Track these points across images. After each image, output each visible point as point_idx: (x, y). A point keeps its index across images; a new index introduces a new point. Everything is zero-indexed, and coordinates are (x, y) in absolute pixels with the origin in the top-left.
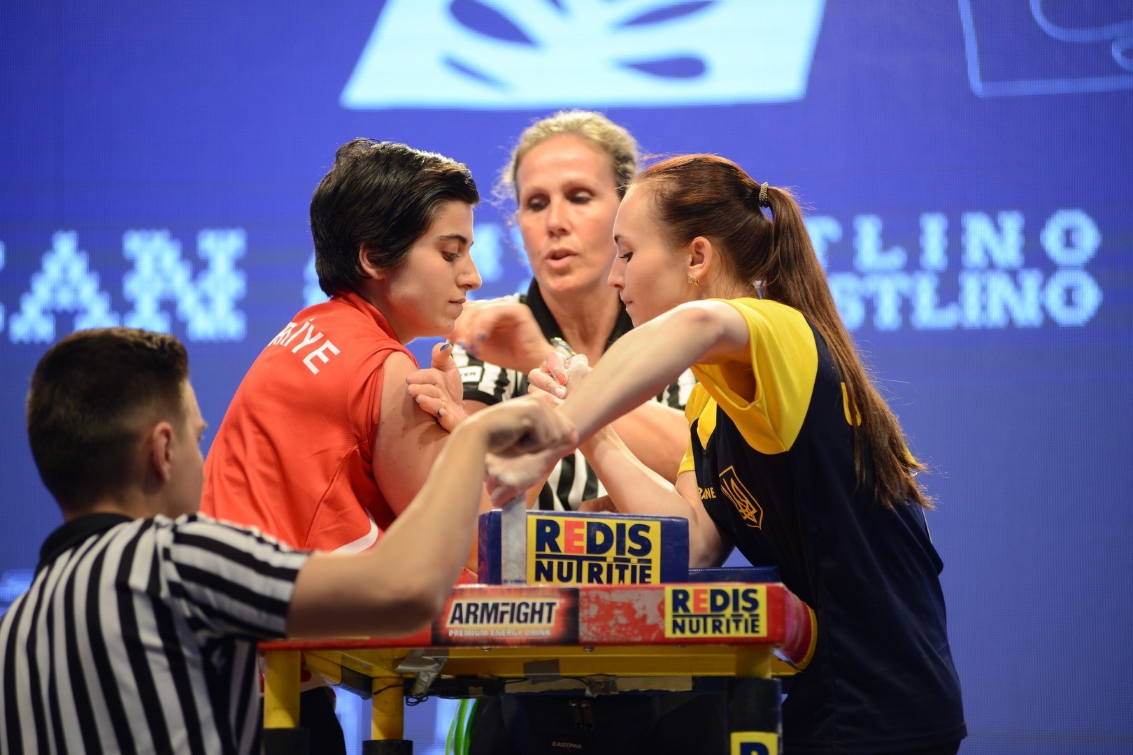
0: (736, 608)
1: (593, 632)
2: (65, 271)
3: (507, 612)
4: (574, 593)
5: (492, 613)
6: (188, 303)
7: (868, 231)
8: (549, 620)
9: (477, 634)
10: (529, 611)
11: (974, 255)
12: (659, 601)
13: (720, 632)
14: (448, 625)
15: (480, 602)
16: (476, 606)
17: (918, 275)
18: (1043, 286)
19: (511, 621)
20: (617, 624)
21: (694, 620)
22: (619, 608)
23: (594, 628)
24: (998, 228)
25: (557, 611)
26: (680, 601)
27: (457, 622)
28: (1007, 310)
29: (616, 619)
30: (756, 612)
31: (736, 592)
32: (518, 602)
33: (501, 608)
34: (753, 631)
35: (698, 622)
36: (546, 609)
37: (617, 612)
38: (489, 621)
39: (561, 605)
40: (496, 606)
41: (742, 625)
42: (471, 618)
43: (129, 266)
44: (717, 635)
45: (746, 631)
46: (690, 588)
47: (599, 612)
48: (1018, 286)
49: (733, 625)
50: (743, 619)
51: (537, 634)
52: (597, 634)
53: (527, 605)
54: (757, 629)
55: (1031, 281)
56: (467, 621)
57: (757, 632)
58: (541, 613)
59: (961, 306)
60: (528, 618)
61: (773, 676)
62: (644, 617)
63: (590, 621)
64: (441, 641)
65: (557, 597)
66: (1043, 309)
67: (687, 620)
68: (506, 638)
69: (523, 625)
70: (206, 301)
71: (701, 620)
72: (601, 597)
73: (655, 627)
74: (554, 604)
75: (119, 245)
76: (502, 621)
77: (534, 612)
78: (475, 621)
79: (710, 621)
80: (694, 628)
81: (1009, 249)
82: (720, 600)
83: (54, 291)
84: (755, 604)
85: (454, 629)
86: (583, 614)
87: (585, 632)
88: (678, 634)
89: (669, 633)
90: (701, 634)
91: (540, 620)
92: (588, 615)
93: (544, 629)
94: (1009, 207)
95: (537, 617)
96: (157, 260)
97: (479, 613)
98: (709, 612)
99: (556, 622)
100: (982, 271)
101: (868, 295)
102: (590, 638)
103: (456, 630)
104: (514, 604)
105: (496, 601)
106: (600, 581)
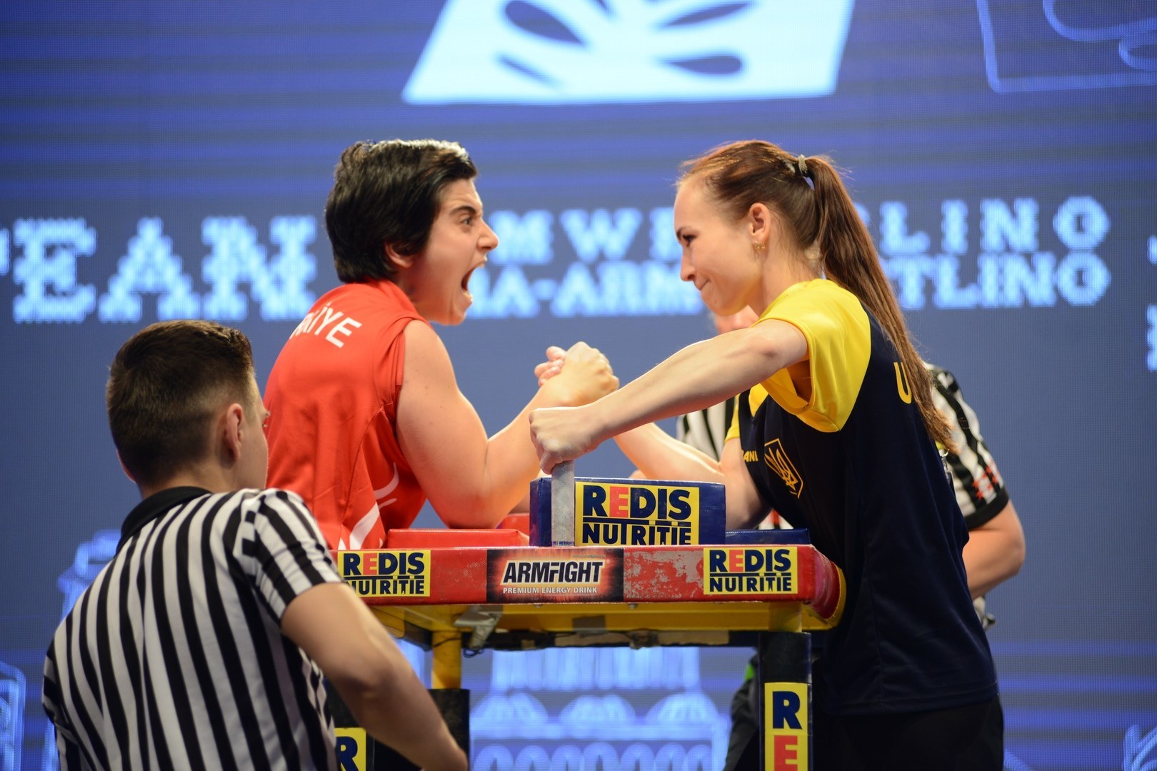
0: (769, 567)
1: (636, 590)
2: (150, 255)
3: (556, 571)
4: (619, 553)
5: (543, 572)
6: (262, 285)
7: (894, 217)
8: (596, 579)
9: (529, 592)
10: (577, 570)
11: (992, 239)
12: (697, 561)
13: (755, 589)
14: (502, 583)
15: (531, 562)
16: (528, 565)
17: (940, 257)
18: (1056, 267)
19: (561, 580)
20: (658, 582)
21: (731, 579)
22: (661, 568)
23: (637, 586)
24: (1014, 214)
25: (604, 572)
26: (717, 561)
27: (510, 580)
28: (1023, 292)
29: (659, 577)
30: (788, 571)
31: (769, 552)
32: (566, 563)
33: (551, 568)
34: (785, 589)
35: (734, 581)
36: (593, 568)
37: (658, 571)
38: (539, 580)
39: (606, 564)
40: (546, 566)
41: (775, 583)
42: (524, 576)
43: (207, 250)
44: (752, 592)
45: (779, 589)
46: (726, 548)
47: (642, 570)
48: (1032, 268)
49: (766, 583)
50: (776, 578)
51: (585, 592)
52: (640, 592)
53: (575, 565)
54: (788, 587)
55: (1044, 263)
56: (520, 580)
58: (588, 572)
59: (980, 287)
60: (577, 577)
61: (803, 631)
62: (684, 576)
63: (634, 579)
64: (495, 598)
65: (603, 558)
66: (1056, 289)
67: (724, 579)
68: (556, 596)
69: (571, 584)
70: (278, 283)
71: (737, 579)
72: (644, 558)
73: (694, 584)
74: (601, 564)
75: (199, 232)
76: (552, 580)
77: (581, 571)
78: (527, 580)
79: (745, 579)
80: (731, 586)
81: (1024, 233)
82: (754, 560)
83: (141, 273)
84: (787, 563)
85: (507, 587)
86: (627, 574)
87: (629, 589)
88: (716, 592)
89: (707, 591)
90: (737, 592)
91: (587, 579)
92: (632, 574)
93: (591, 588)
94: (1025, 194)
95: (584, 576)
96: (233, 245)
97: (530, 572)
98: (744, 571)
99: (602, 580)
100: (999, 254)
101: (894, 276)
102: (634, 595)
103: (509, 587)
104: (563, 564)
105: (546, 561)
106: (643, 543)
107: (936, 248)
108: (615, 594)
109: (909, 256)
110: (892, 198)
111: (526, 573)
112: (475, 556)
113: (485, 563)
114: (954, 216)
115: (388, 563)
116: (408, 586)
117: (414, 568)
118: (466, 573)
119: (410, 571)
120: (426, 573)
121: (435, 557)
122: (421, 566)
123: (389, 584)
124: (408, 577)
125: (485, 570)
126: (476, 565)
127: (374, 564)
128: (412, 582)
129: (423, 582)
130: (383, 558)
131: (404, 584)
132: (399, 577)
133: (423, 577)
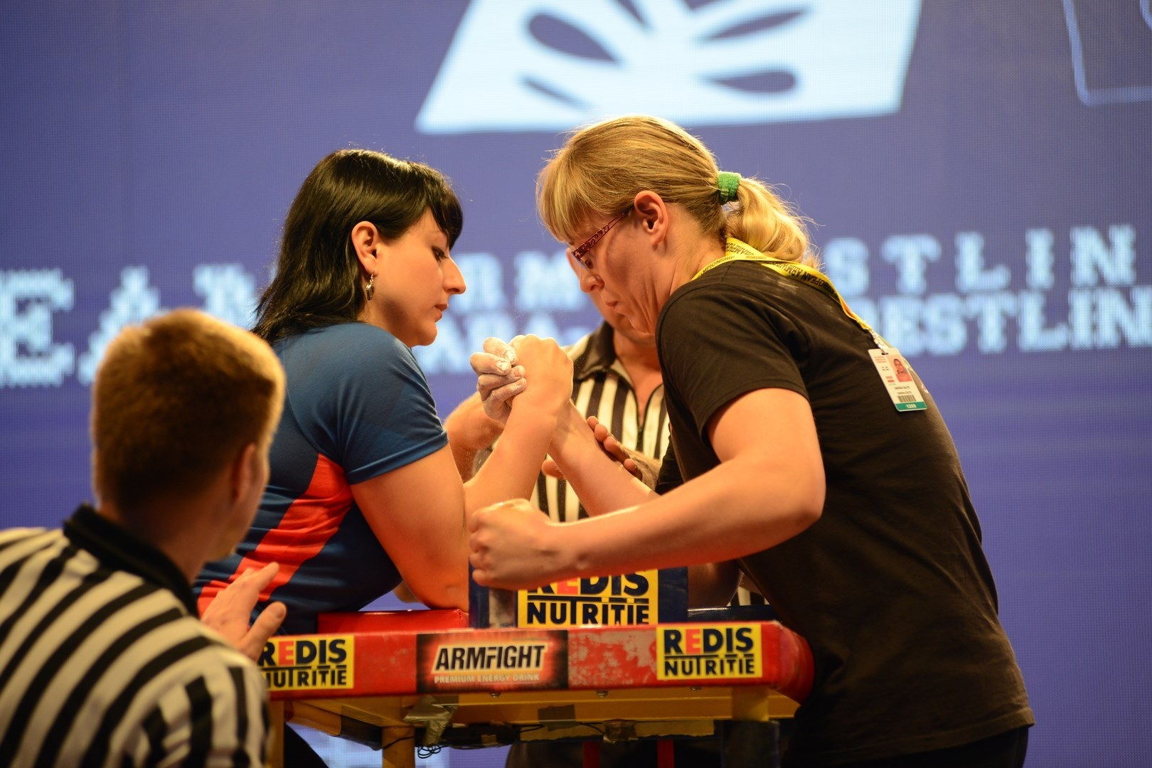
0: (730, 647)
1: (583, 676)
2: (134, 309)
3: (494, 657)
4: (563, 635)
5: (478, 657)
7: (970, 249)
8: (538, 664)
9: (464, 680)
10: (517, 655)
11: (1083, 272)
12: (650, 642)
13: (714, 673)
14: (434, 671)
15: (466, 647)
16: (462, 651)
17: (1024, 294)
19: (499, 665)
20: (607, 667)
21: (687, 661)
22: (609, 650)
23: (584, 672)
24: (1108, 243)
25: (546, 655)
26: (672, 642)
27: (442, 668)
28: (1119, 329)
29: (607, 662)
30: (751, 652)
31: (729, 631)
32: (505, 646)
33: (488, 653)
34: (748, 671)
35: (691, 663)
36: (534, 652)
37: (607, 654)
38: (475, 666)
39: (549, 648)
40: (482, 651)
41: (736, 666)
42: (458, 663)
43: (200, 300)
44: (711, 676)
45: (741, 671)
46: (682, 628)
47: (589, 654)
48: (1130, 304)
49: (727, 666)
50: (737, 660)
51: (526, 679)
52: (587, 678)
53: (515, 649)
54: (751, 670)
55: (1145, 298)
56: (453, 667)
57: (752, 672)
58: (529, 656)
59: (1070, 327)
60: (517, 663)
61: (771, 719)
62: (636, 659)
63: (580, 663)
64: (425, 688)
65: (545, 640)
67: (680, 662)
69: (511, 670)
71: (694, 661)
72: (591, 639)
73: (647, 669)
74: (543, 647)
75: (190, 281)
76: (489, 666)
77: (522, 656)
78: (461, 667)
79: (703, 662)
80: (687, 669)
81: (1120, 265)
82: (713, 640)
84: (749, 643)
85: (439, 675)
86: (572, 657)
87: (576, 675)
88: (671, 676)
89: (661, 676)
90: (694, 676)
91: (528, 664)
92: (578, 658)
93: (533, 674)
94: (1120, 221)
95: (525, 661)
96: (229, 296)
97: (465, 658)
98: (702, 653)
99: (545, 666)
100: (1092, 289)
101: (971, 315)
102: (580, 682)
103: (442, 676)
104: (501, 648)
105: (483, 645)
106: (594, 622)
107: (1018, 283)
108: (559, 680)
109: (989, 292)
110: (968, 228)
111: (460, 659)
112: (404, 642)
113: (414, 649)
114: (1039, 247)
115: (306, 652)
116: (328, 677)
117: (336, 656)
118: (393, 660)
119: (331, 660)
120: (349, 662)
121: (358, 644)
122: (343, 654)
123: (307, 675)
124: (329, 667)
125: (414, 657)
126: (404, 651)
127: (291, 653)
128: (333, 673)
129: (345, 671)
130: (300, 645)
131: (324, 674)
132: (319, 667)
133: (345, 666)
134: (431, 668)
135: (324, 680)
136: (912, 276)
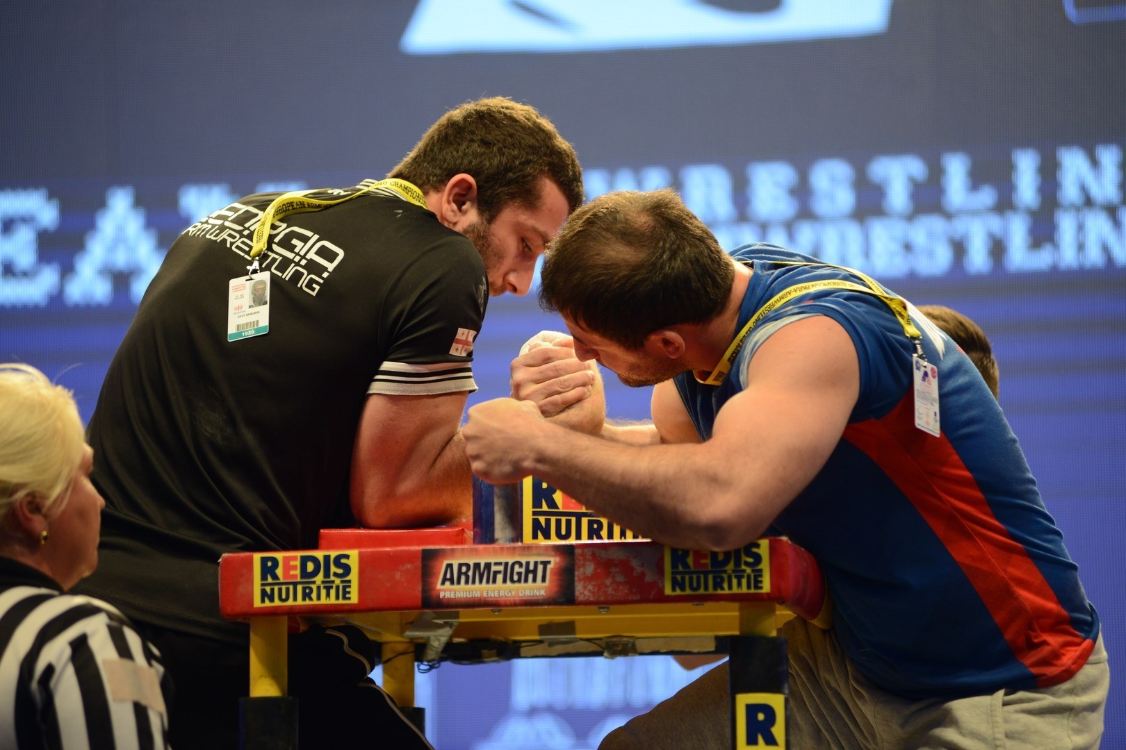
0: (738, 563)
1: (590, 591)
2: (120, 229)
3: (500, 572)
5: (484, 573)
7: (956, 169)
8: (544, 580)
9: (469, 596)
10: (523, 570)
11: (1070, 191)
12: (657, 557)
13: (722, 588)
14: (439, 586)
15: (472, 562)
16: (468, 566)
17: (1010, 214)
19: (505, 581)
20: (614, 582)
21: (695, 576)
22: (616, 565)
23: (590, 587)
24: (1095, 163)
25: (552, 569)
26: (679, 557)
27: (448, 583)
28: (1106, 249)
29: (614, 577)
30: (760, 567)
32: (511, 561)
33: (494, 568)
34: (756, 587)
35: (698, 579)
36: (540, 567)
37: (614, 570)
38: (481, 582)
39: (555, 563)
40: (488, 566)
41: (744, 581)
42: (463, 578)
44: (719, 591)
45: (749, 586)
47: (595, 569)
48: (1117, 223)
49: (735, 581)
50: (745, 575)
51: (531, 594)
52: (593, 593)
53: (520, 564)
56: (459, 582)
57: (761, 588)
58: (535, 572)
59: (1056, 246)
60: (521, 578)
62: (642, 576)
63: (586, 579)
64: (431, 602)
65: (552, 556)
67: (687, 577)
68: (499, 599)
69: (517, 585)
71: (702, 576)
72: (597, 555)
73: (654, 584)
74: (549, 562)
75: (174, 202)
76: (494, 581)
77: (527, 571)
78: (467, 582)
79: (710, 577)
80: (695, 584)
81: (1107, 184)
82: (721, 556)
83: (112, 249)
84: (758, 559)
85: (445, 590)
86: (579, 573)
87: (582, 590)
88: (679, 592)
89: (668, 591)
90: (702, 591)
91: (534, 580)
92: (584, 573)
93: (539, 589)
94: (1107, 140)
95: (531, 576)
97: (470, 573)
98: (710, 568)
99: (551, 581)
100: (1078, 209)
101: (957, 237)
102: (587, 597)
103: (447, 591)
104: (506, 564)
105: (488, 561)
106: (600, 537)
107: (1005, 205)
108: (565, 596)
109: (975, 213)
110: (954, 148)
111: (466, 574)
112: (409, 557)
113: (419, 564)
114: (1026, 167)
115: (310, 567)
116: (333, 592)
117: (340, 571)
118: (398, 575)
119: (336, 575)
120: (354, 577)
121: (363, 559)
122: (347, 569)
123: (311, 590)
124: (333, 582)
125: (419, 572)
126: (409, 566)
127: (295, 568)
128: (338, 587)
129: (350, 586)
130: (304, 560)
131: (328, 589)
132: (323, 582)
133: (349, 581)
134: (436, 584)
135: (328, 595)
136: (898, 196)
